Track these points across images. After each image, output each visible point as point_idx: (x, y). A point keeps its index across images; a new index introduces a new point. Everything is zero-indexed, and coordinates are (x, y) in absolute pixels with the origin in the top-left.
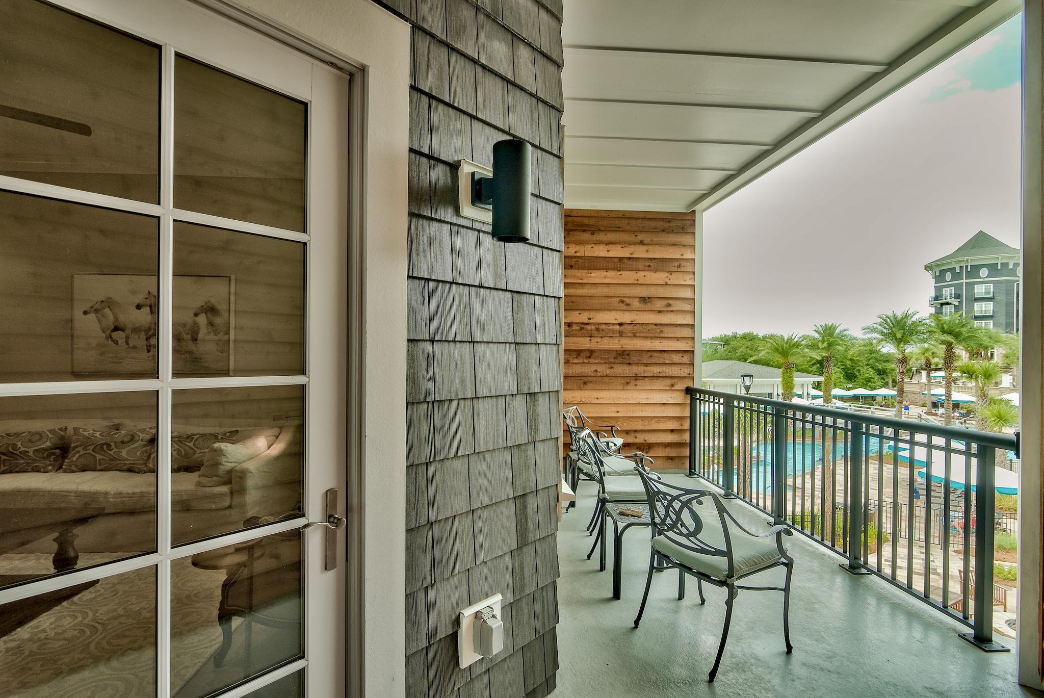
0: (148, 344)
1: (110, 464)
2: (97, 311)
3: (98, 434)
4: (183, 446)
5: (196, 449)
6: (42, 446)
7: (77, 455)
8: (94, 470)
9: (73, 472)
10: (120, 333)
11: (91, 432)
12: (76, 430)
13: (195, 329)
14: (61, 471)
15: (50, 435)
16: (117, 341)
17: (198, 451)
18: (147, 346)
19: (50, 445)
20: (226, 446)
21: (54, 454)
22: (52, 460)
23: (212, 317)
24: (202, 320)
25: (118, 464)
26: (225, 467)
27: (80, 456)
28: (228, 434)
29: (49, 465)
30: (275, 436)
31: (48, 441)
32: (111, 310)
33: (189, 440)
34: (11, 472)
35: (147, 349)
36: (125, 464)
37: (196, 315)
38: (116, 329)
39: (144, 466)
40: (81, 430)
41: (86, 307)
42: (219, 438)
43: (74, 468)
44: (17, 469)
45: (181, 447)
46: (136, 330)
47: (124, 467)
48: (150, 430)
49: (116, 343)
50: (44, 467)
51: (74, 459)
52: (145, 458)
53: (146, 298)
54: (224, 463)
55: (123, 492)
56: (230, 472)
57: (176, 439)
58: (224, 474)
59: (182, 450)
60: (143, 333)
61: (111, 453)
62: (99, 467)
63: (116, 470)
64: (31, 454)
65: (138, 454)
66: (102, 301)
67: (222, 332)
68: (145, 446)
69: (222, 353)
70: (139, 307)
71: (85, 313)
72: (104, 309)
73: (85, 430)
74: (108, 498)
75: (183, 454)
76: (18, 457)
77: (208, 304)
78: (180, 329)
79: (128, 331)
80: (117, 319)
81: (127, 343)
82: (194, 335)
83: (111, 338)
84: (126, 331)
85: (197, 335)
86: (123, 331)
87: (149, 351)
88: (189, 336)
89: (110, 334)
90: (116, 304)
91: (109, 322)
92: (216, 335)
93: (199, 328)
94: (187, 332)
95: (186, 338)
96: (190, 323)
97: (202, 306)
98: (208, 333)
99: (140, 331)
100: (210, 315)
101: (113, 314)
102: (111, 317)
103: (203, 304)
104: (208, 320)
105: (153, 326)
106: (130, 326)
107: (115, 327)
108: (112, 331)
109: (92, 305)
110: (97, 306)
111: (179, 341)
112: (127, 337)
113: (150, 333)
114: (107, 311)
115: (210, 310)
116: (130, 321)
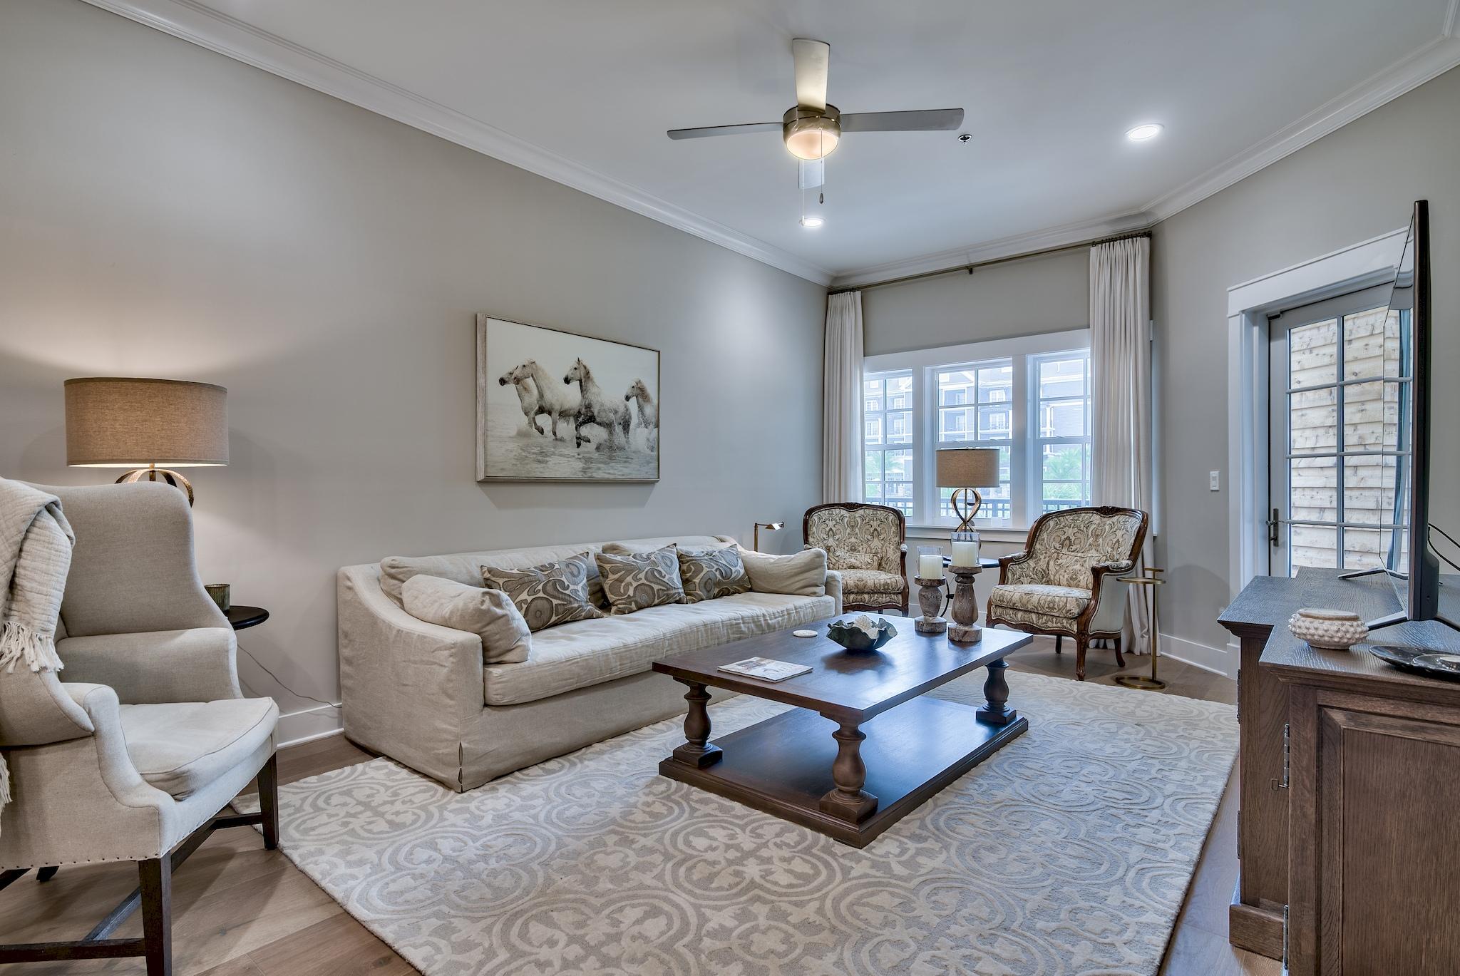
0: (578, 436)
2: (518, 381)
9: (630, 612)
13: (627, 417)
14: (613, 614)
16: (543, 430)
18: (577, 438)
32: (534, 380)
35: (577, 442)
37: (628, 398)
38: (541, 410)
41: (504, 374)
43: (634, 606)
46: (563, 414)
49: (542, 431)
53: (576, 369)
60: (572, 419)
66: (524, 366)
67: (653, 423)
70: (567, 381)
71: (503, 382)
72: (526, 378)
76: (572, 600)
77: (639, 385)
78: (612, 416)
79: (555, 415)
80: (543, 396)
81: (555, 433)
82: (626, 426)
83: (535, 424)
84: (553, 414)
85: (629, 425)
86: (550, 413)
87: (579, 445)
88: (621, 427)
89: (534, 419)
90: (541, 373)
91: (532, 399)
92: (647, 427)
93: (630, 417)
94: (619, 421)
95: (618, 429)
96: (622, 409)
97: (633, 387)
98: (639, 425)
99: (569, 416)
100: (640, 400)
101: (537, 386)
102: (535, 392)
103: (634, 384)
104: (639, 407)
105: (583, 411)
106: (557, 407)
107: (539, 408)
108: (536, 414)
109: (511, 371)
110: (517, 373)
111: (611, 433)
112: (554, 423)
113: (580, 420)
114: (530, 381)
115: (640, 392)
116: (557, 400)
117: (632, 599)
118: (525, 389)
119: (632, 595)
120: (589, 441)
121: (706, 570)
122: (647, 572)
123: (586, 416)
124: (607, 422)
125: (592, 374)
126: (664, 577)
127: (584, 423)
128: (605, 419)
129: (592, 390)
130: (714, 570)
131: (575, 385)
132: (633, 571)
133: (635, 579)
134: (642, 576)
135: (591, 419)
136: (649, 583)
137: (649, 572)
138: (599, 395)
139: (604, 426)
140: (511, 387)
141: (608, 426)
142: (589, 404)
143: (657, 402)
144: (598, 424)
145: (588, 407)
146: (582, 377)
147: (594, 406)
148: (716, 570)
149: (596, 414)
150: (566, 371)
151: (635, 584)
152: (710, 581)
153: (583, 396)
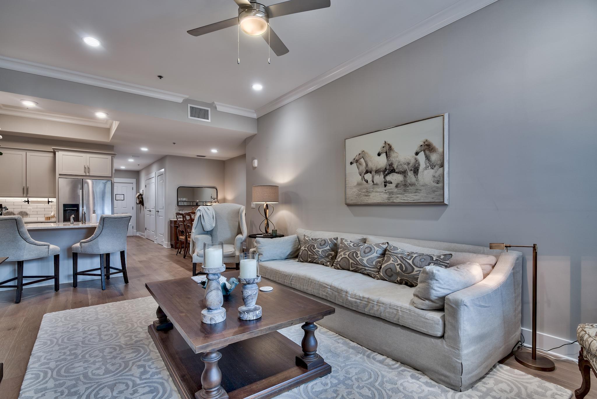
0: (385, 181)
1: (357, 268)
2: (357, 161)
3: (351, 245)
4: (404, 262)
5: (414, 267)
6: (325, 249)
7: (341, 258)
8: (349, 270)
9: (338, 269)
10: (369, 174)
11: (349, 242)
12: (342, 239)
13: (417, 165)
14: (333, 267)
15: (330, 242)
16: (367, 181)
17: (416, 269)
18: (385, 182)
19: (330, 248)
20: (438, 271)
21: (331, 254)
22: (330, 258)
23: (429, 153)
24: (422, 157)
25: (362, 269)
26: (437, 292)
27: (342, 259)
28: (442, 257)
29: (328, 262)
30: (491, 265)
31: (328, 246)
32: (364, 159)
33: (409, 258)
34: (312, 262)
35: (385, 185)
36: (365, 269)
37: (417, 154)
38: (367, 172)
39: (377, 273)
40: (344, 240)
41: (351, 160)
42: (434, 259)
43: (338, 266)
44: (315, 261)
45: (403, 263)
46: (377, 172)
47: (365, 272)
48: (381, 245)
49: (367, 182)
50: (326, 263)
51: (339, 260)
52: (379, 267)
53: (384, 147)
54: (436, 288)
55: (357, 295)
56: (443, 299)
57: (400, 255)
58: (437, 299)
59: (403, 266)
60: (382, 173)
61: (358, 259)
62: (351, 269)
63: (360, 273)
64: (320, 253)
65: (374, 263)
66: (360, 154)
67: (438, 165)
68: (379, 257)
69: (438, 183)
70: (379, 155)
71: (351, 163)
72: (360, 159)
73: (346, 241)
74: (348, 296)
75: (404, 270)
76: (315, 254)
77: (426, 143)
78: (406, 167)
79: (373, 173)
80: (367, 165)
81: (373, 182)
82: (416, 170)
83: (364, 178)
84: (372, 173)
85: (418, 170)
86: (371, 173)
87: (385, 186)
88: (412, 172)
89: (364, 176)
90: (366, 155)
91: (363, 168)
92: (433, 169)
93: (419, 165)
94: (410, 169)
95: (410, 174)
96: (413, 161)
97: (421, 146)
98: (426, 168)
99: (380, 172)
100: (427, 152)
101: (365, 162)
102: (364, 164)
103: (422, 143)
104: (426, 157)
105: (388, 167)
106: (374, 169)
107: (366, 171)
108: (365, 174)
109: (354, 158)
110: (357, 158)
111: (405, 176)
112: (373, 177)
113: (386, 173)
114: (362, 160)
115: (428, 147)
116: (374, 165)
117: (339, 263)
118: (360, 164)
119: (339, 261)
120: (391, 183)
121: (391, 262)
122: (351, 252)
123: (390, 170)
124: (402, 171)
125: (393, 147)
126: (358, 257)
127: (388, 174)
128: (401, 170)
129: (393, 155)
130: (396, 264)
131: (384, 155)
132: (346, 250)
133: (344, 254)
134: (347, 253)
135: (393, 171)
136: (349, 258)
137: (352, 253)
138: (397, 157)
139: (401, 174)
140: (355, 165)
141: (404, 173)
142: (391, 163)
143: (442, 150)
144: (396, 173)
145: (391, 165)
146: (388, 150)
147: (394, 163)
148: (398, 265)
149: (395, 168)
150: (379, 150)
151: (343, 256)
152: (390, 270)
153: (388, 160)
